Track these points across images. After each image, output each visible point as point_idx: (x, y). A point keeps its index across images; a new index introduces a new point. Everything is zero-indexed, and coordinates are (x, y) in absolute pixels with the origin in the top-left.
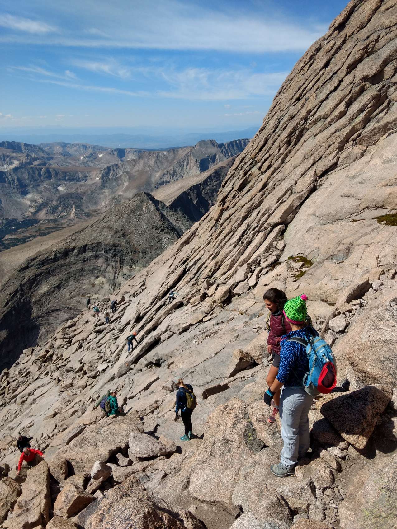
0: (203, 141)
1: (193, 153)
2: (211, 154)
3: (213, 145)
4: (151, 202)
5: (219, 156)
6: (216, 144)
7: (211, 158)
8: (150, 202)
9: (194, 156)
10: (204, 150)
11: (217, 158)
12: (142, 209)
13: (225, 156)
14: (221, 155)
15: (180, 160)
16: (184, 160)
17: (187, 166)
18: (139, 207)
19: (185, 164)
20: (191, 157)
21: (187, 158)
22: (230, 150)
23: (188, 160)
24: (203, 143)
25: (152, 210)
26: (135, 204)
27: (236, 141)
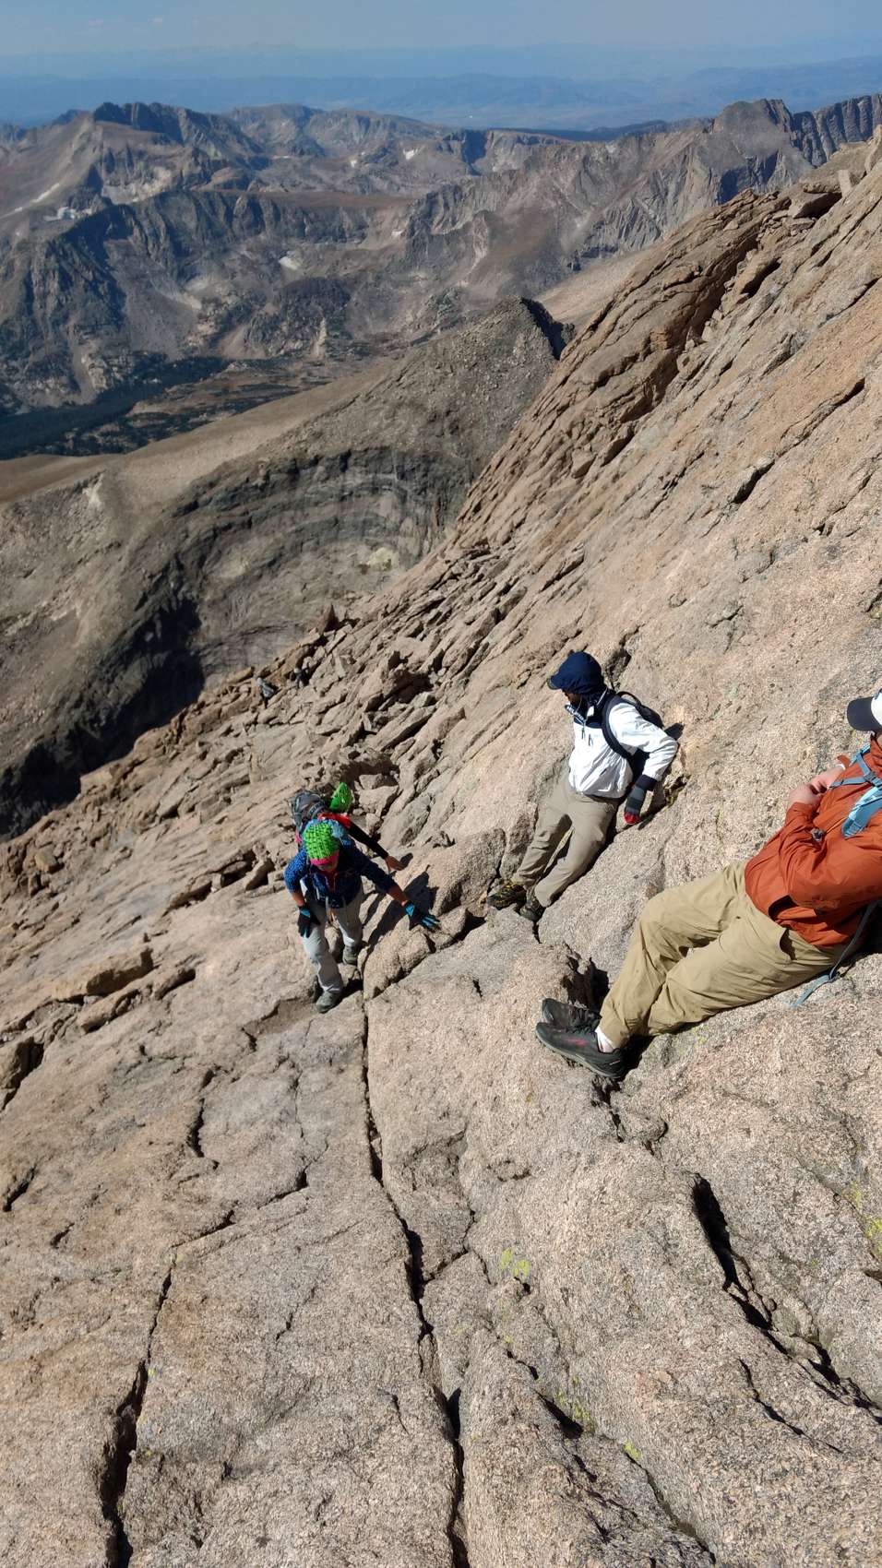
0: (743, 105)
1: (702, 151)
2: (762, 152)
3: (774, 117)
4: (539, 330)
5: (789, 159)
6: (782, 115)
7: (761, 168)
8: (537, 331)
9: (704, 162)
10: (738, 137)
11: (780, 166)
12: (509, 353)
13: (810, 159)
14: (796, 155)
15: (655, 174)
16: (669, 174)
17: (676, 195)
18: (502, 346)
19: (672, 187)
20: (696, 164)
21: (678, 166)
22: (829, 135)
23: (684, 173)
24: (740, 113)
25: (539, 355)
26: (493, 336)
27: (855, 101)
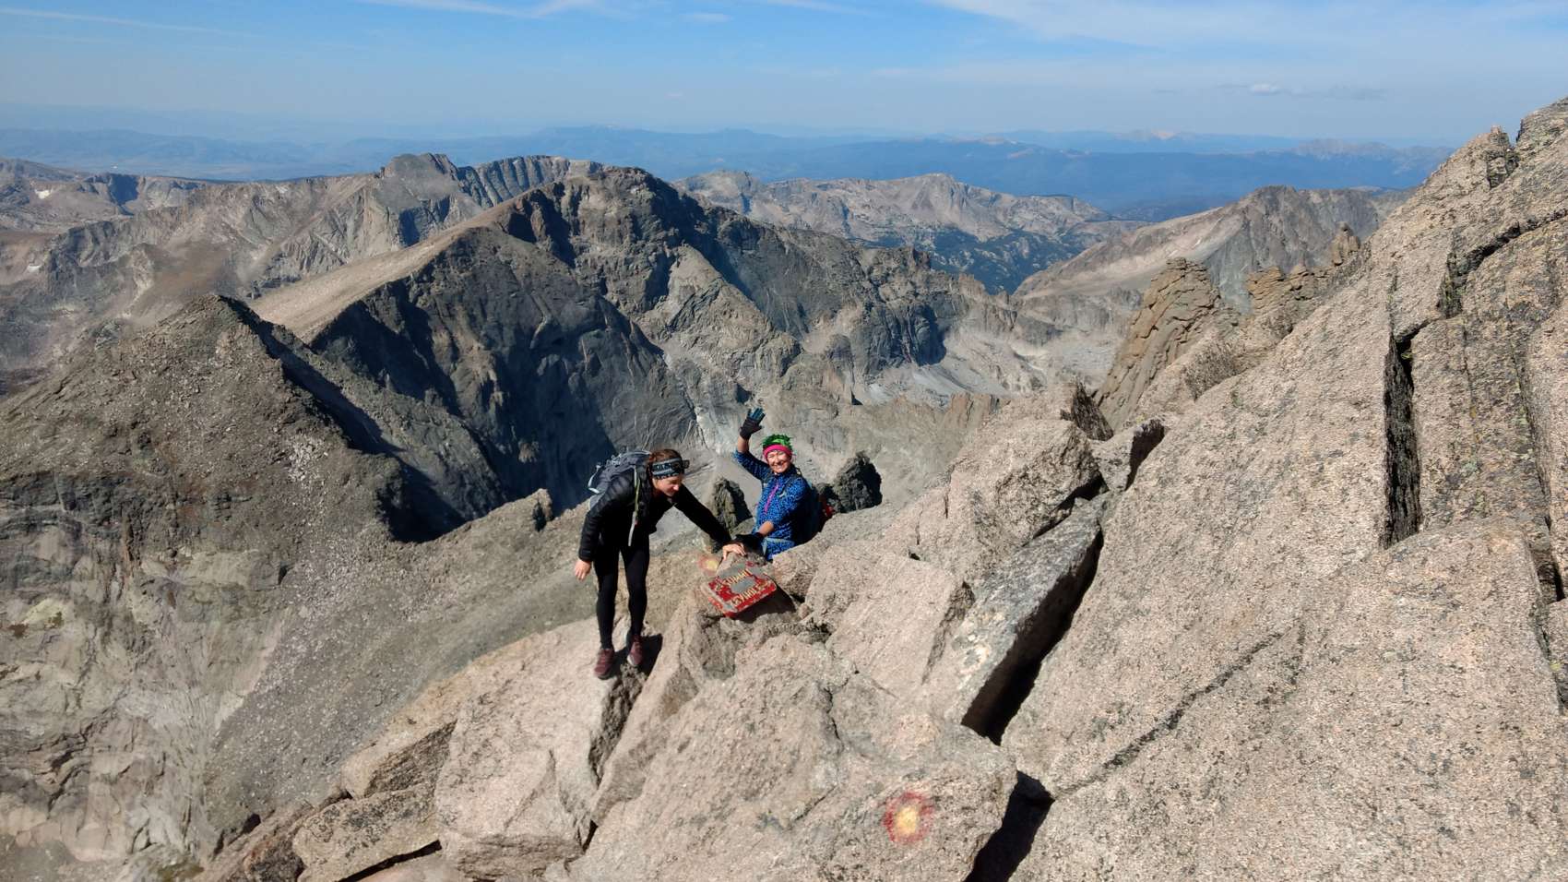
0: (410, 157)
1: (376, 192)
2: (435, 195)
3: (441, 168)
4: (246, 327)
5: (461, 203)
6: (448, 167)
7: (436, 208)
8: (243, 329)
9: (380, 202)
10: (411, 183)
11: (454, 208)
12: (211, 353)
13: (480, 203)
14: (467, 200)
15: (332, 212)
16: (345, 213)
17: (356, 230)
18: (202, 346)
19: (350, 224)
20: (371, 203)
21: (354, 206)
22: (492, 185)
23: (361, 212)
24: (408, 163)
26: (187, 337)
27: (511, 161)
